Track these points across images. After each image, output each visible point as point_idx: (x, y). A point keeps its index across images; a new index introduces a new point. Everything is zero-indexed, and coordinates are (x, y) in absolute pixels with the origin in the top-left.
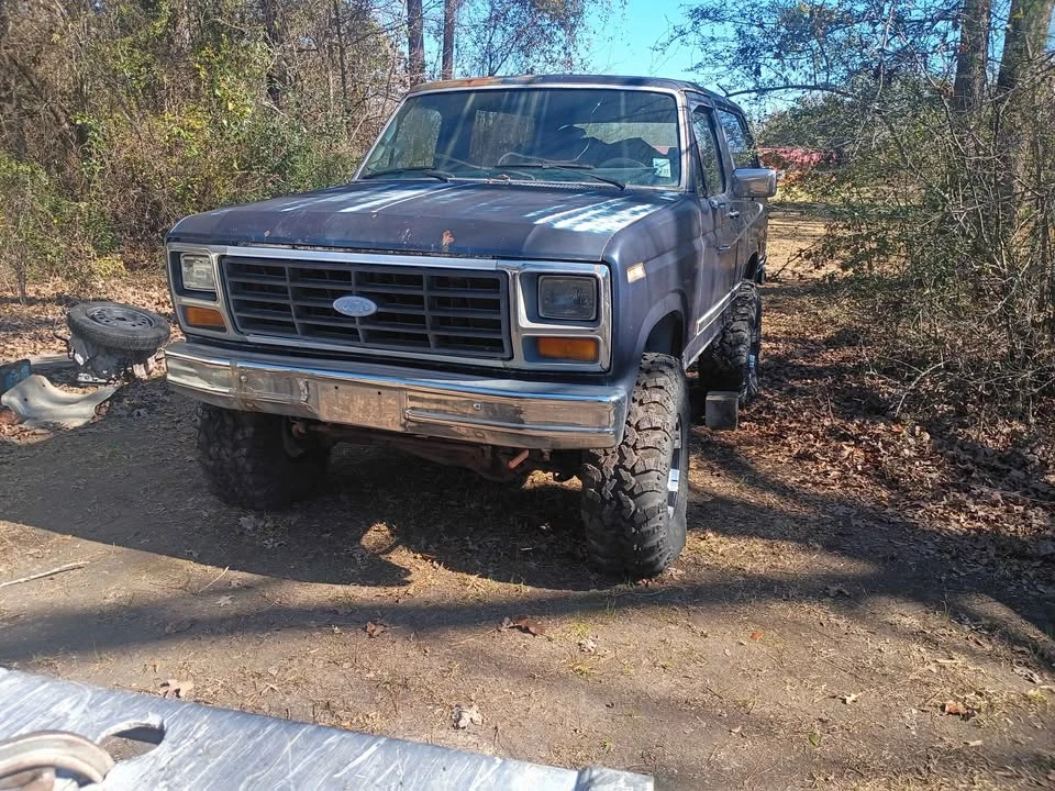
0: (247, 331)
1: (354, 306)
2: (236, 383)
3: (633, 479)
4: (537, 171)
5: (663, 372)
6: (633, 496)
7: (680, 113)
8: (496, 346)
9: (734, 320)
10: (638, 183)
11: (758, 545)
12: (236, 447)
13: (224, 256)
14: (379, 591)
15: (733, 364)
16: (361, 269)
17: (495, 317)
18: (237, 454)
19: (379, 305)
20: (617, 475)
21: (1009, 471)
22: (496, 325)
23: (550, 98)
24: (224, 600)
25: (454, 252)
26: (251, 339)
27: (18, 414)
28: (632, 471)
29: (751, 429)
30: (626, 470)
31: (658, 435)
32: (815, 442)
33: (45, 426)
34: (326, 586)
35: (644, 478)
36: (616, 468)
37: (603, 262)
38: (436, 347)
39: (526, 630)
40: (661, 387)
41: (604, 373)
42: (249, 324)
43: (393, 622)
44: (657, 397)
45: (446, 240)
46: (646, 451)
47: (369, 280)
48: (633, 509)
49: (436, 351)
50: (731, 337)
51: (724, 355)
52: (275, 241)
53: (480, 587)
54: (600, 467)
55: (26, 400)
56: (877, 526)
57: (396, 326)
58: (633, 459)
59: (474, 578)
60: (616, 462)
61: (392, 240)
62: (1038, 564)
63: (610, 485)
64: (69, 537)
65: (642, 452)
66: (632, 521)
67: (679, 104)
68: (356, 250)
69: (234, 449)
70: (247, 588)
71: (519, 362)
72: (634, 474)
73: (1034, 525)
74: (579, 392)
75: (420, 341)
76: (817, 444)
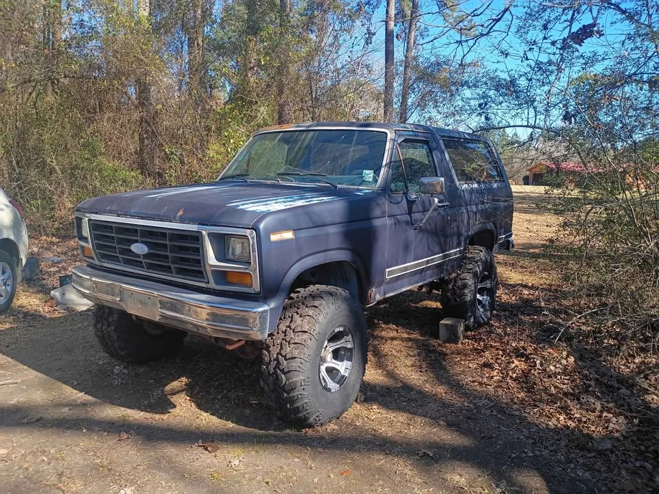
0: (103, 260)
1: (139, 248)
2: (92, 289)
3: (285, 362)
4: (296, 176)
5: (322, 297)
6: (284, 373)
7: (388, 143)
8: (200, 274)
9: (463, 272)
10: (350, 185)
11: (402, 417)
12: (109, 326)
13: (91, 220)
14: (148, 415)
15: (460, 301)
16: (143, 229)
17: (198, 258)
18: (109, 329)
19: (149, 248)
20: (277, 359)
21: (619, 389)
22: (198, 262)
23: (318, 135)
24: (66, 410)
25: (182, 221)
26: (105, 265)
27: (58, 301)
28: (285, 357)
29: (468, 345)
30: (282, 356)
31: (305, 336)
32: (502, 356)
33: (67, 309)
34: (122, 409)
35: (291, 362)
36: (278, 354)
37: (252, 228)
38: (176, 274)
39: (206, 449)
40: (316, 307)
41: (255, 294)
42: (104, 256)
43: (138, 434)
44: (311, 313)
45: (180, 213)
46: (296, 345)
47: (149, 234)
48: (284, 382)
49: (176, 276)
50: (460, 283)
51: (455, 294)
52: (111, 212)
53: (208, 420)
54: (269, 352)
55: (64, 294)
56: (500, 416)
57: (160, 261)
58: (288, 350)
59: (205, 414)
60: (278, 350)
61: (157, 213)
62: (592, 455)
63: (273, 364)
64: (25, 367)
65: (293, 345)
66: (283, 389)
67: (388, 138)
68: (143, 218)
69: (108, 326)
70: (84, 405)
71: (212, 285)
72: (286, 359)
73: (609, 428)
74: (242, 305)
75: (167, 269)
76: (503, 358)
